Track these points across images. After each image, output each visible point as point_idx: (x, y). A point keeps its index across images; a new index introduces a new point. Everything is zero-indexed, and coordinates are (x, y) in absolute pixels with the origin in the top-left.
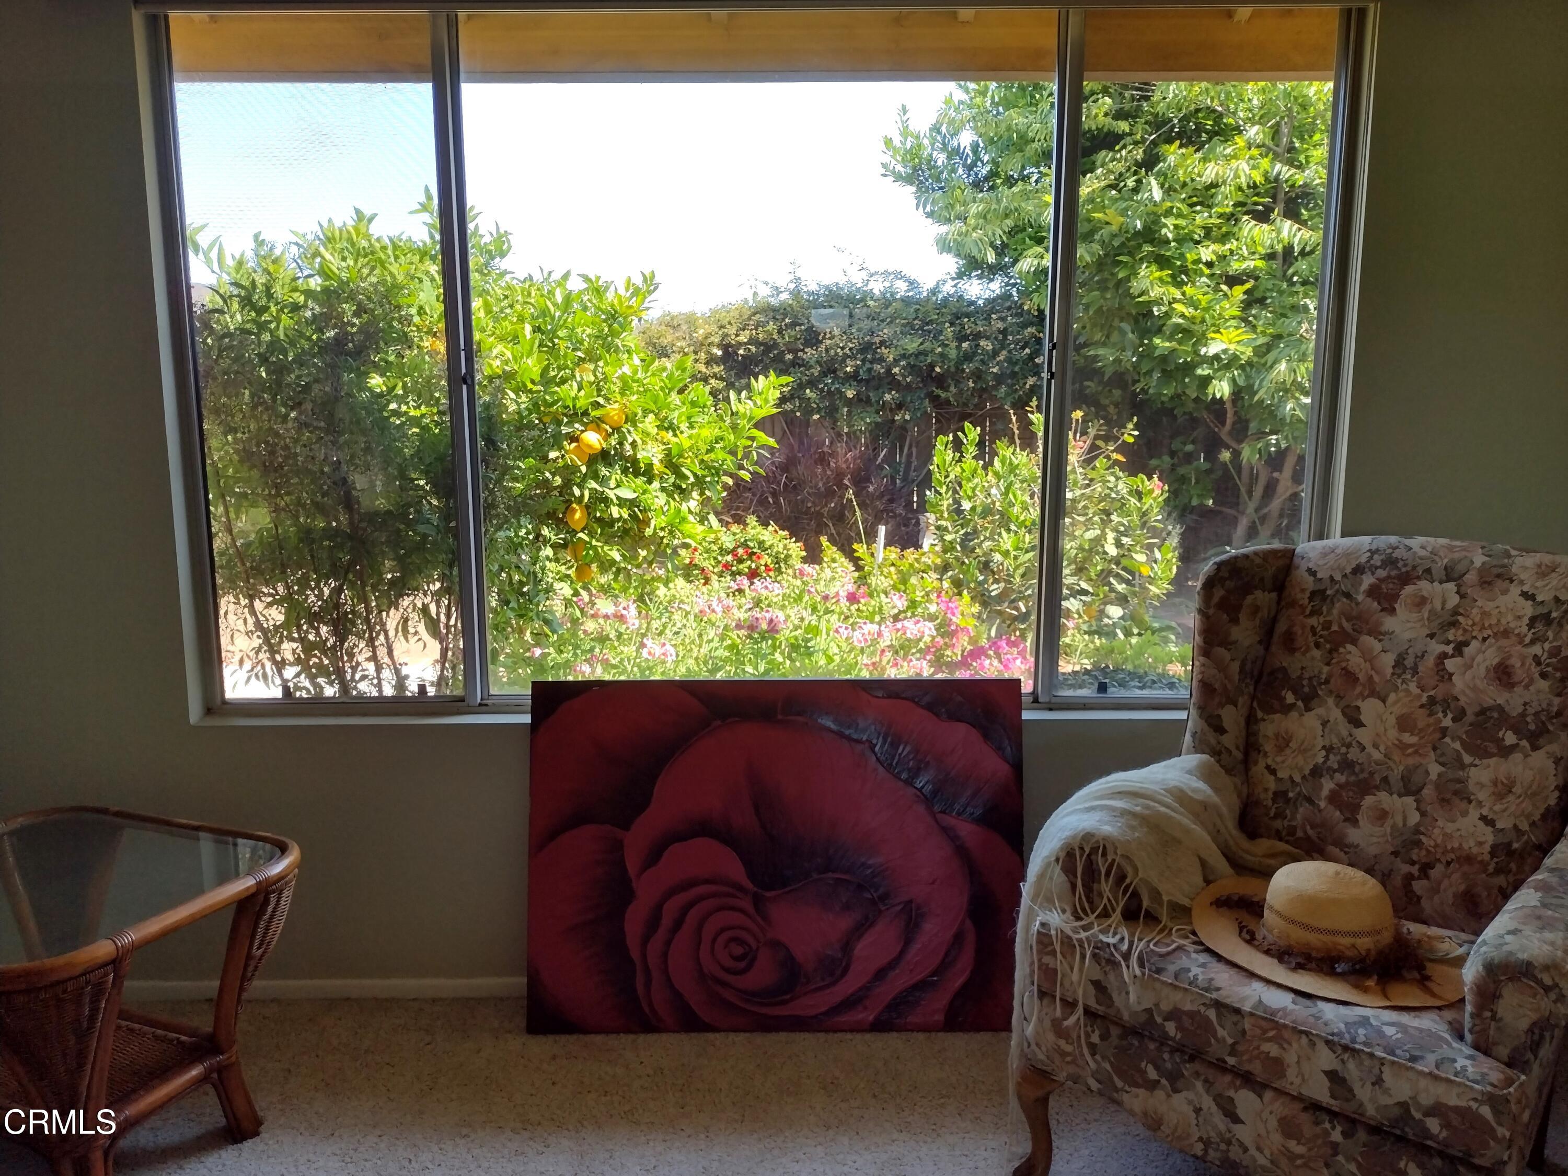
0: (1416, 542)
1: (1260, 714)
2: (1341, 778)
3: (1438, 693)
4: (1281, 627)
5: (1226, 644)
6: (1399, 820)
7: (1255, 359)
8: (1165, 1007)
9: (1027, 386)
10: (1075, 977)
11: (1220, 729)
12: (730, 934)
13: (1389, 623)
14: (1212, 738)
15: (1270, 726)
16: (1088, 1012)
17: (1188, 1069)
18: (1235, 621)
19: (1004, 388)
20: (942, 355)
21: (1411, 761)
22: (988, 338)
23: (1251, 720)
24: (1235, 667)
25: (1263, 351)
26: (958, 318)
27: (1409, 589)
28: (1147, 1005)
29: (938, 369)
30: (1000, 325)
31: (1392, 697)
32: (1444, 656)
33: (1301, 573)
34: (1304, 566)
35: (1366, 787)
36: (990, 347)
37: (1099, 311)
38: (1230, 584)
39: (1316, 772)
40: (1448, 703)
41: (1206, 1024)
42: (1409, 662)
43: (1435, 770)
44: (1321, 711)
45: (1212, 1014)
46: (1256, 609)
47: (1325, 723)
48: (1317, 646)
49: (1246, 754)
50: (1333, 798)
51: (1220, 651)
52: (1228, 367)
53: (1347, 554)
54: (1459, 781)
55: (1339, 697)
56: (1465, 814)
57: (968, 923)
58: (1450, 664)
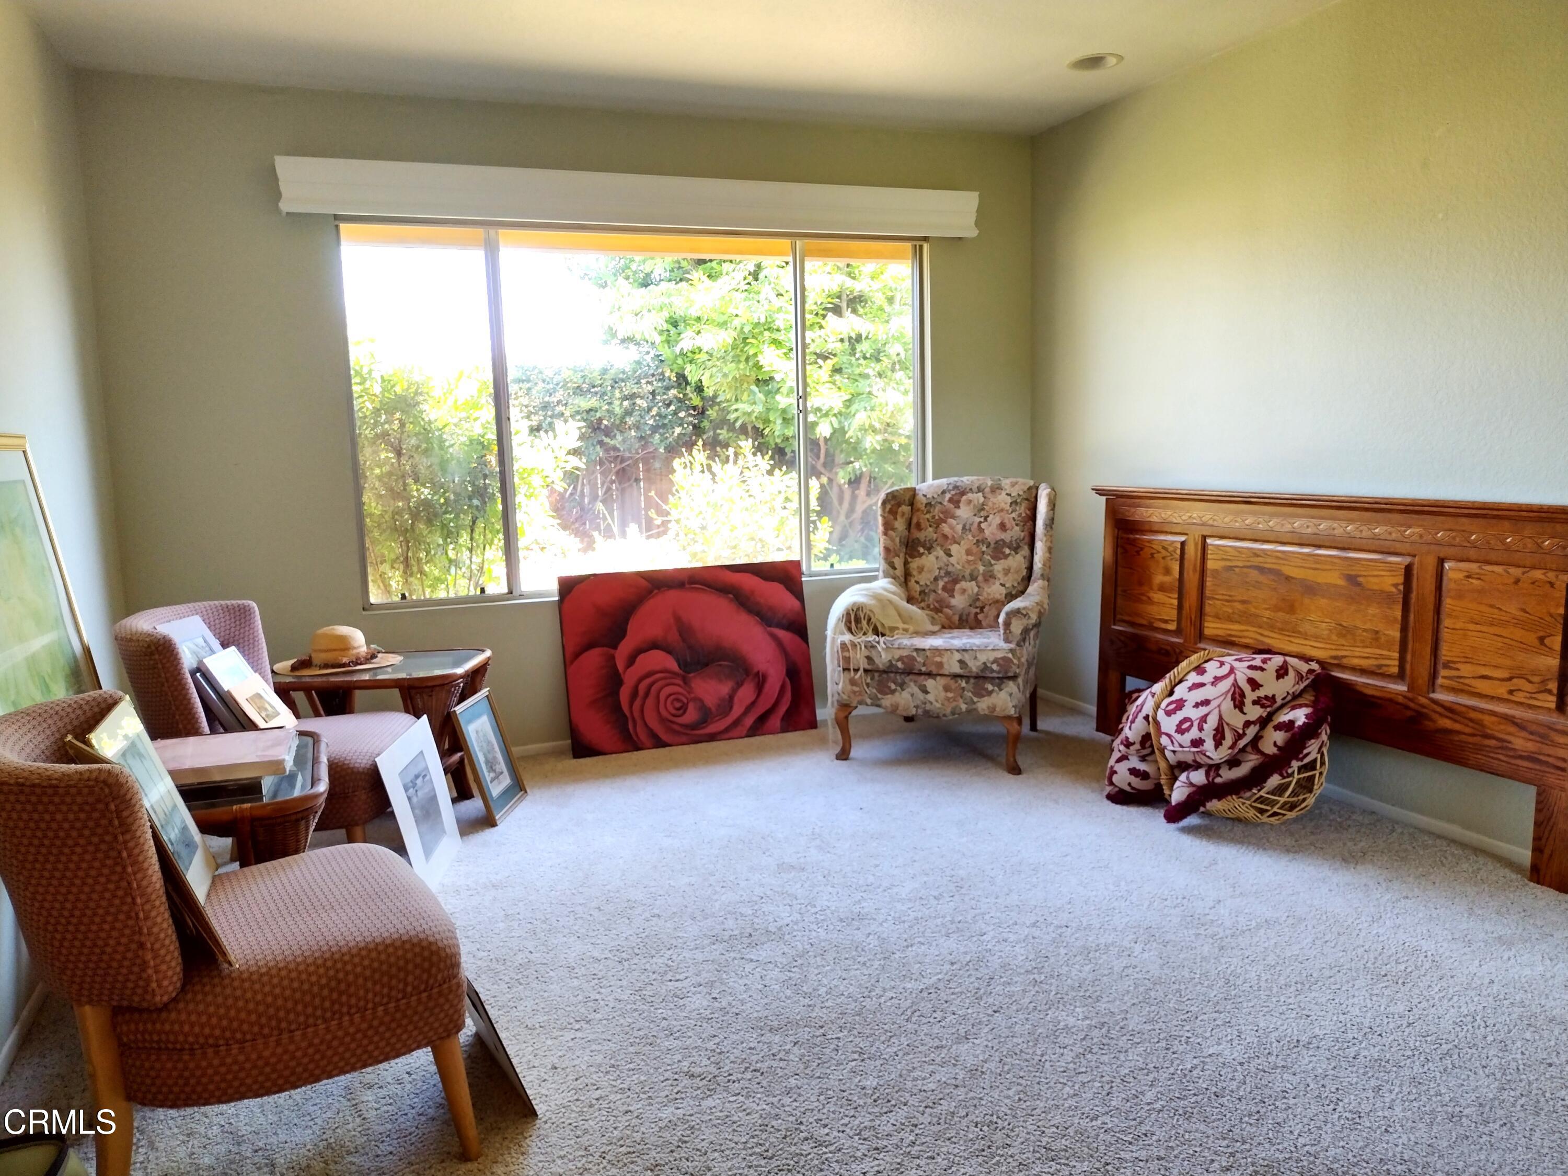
0: (965, 479)
1: (909, 560)
2: (946, 579)
3: (980, 538)
4: (914, 521)
5: (893, 529)
6: (970, 592)
7: (843, 410)
8: (896, 657)
9: (676, 434)
10: (858, 656)
11: (895, 568)
12: (672, 697)
13: (958, 512)
14: (891, 571)
15: (915, 564)
16: (866, 671)
17: (907, 679)
18: (896, 519)
19: (657, 436)
20: (608, 411)
21: (972, 567)
22: (642, 398)
23: (906, 563)
24: (897, 540)
25: (849, 403)
26: (616, 382)
27: (964, 498)
28: (889, 658)
29: (605, 422)
30: (650, 388)
31: (962, 542)
32: (980, 522)
33: (920, 497)
34: (921, 494)
35: (956, 581)
36: (645, 405)
37: (735, 378)
38: (893, 502)
39: (936, 579)
40: (983, 541)
41: (914, 659)
42: (967, 527)
43: (981, 569)
44: (935, 553)
45: (915, 654)
46: (903, 514)
47: (937, 558)
48: (930, 526)
49: (906, 579)
50: (944, 589)
51: (891, 532)
52: (826, 415)
53: (938, 486)
54: (991, 571)
55: (942, 546)
56: (994, 584)
57: (787, 680)
58: (983, 525)
